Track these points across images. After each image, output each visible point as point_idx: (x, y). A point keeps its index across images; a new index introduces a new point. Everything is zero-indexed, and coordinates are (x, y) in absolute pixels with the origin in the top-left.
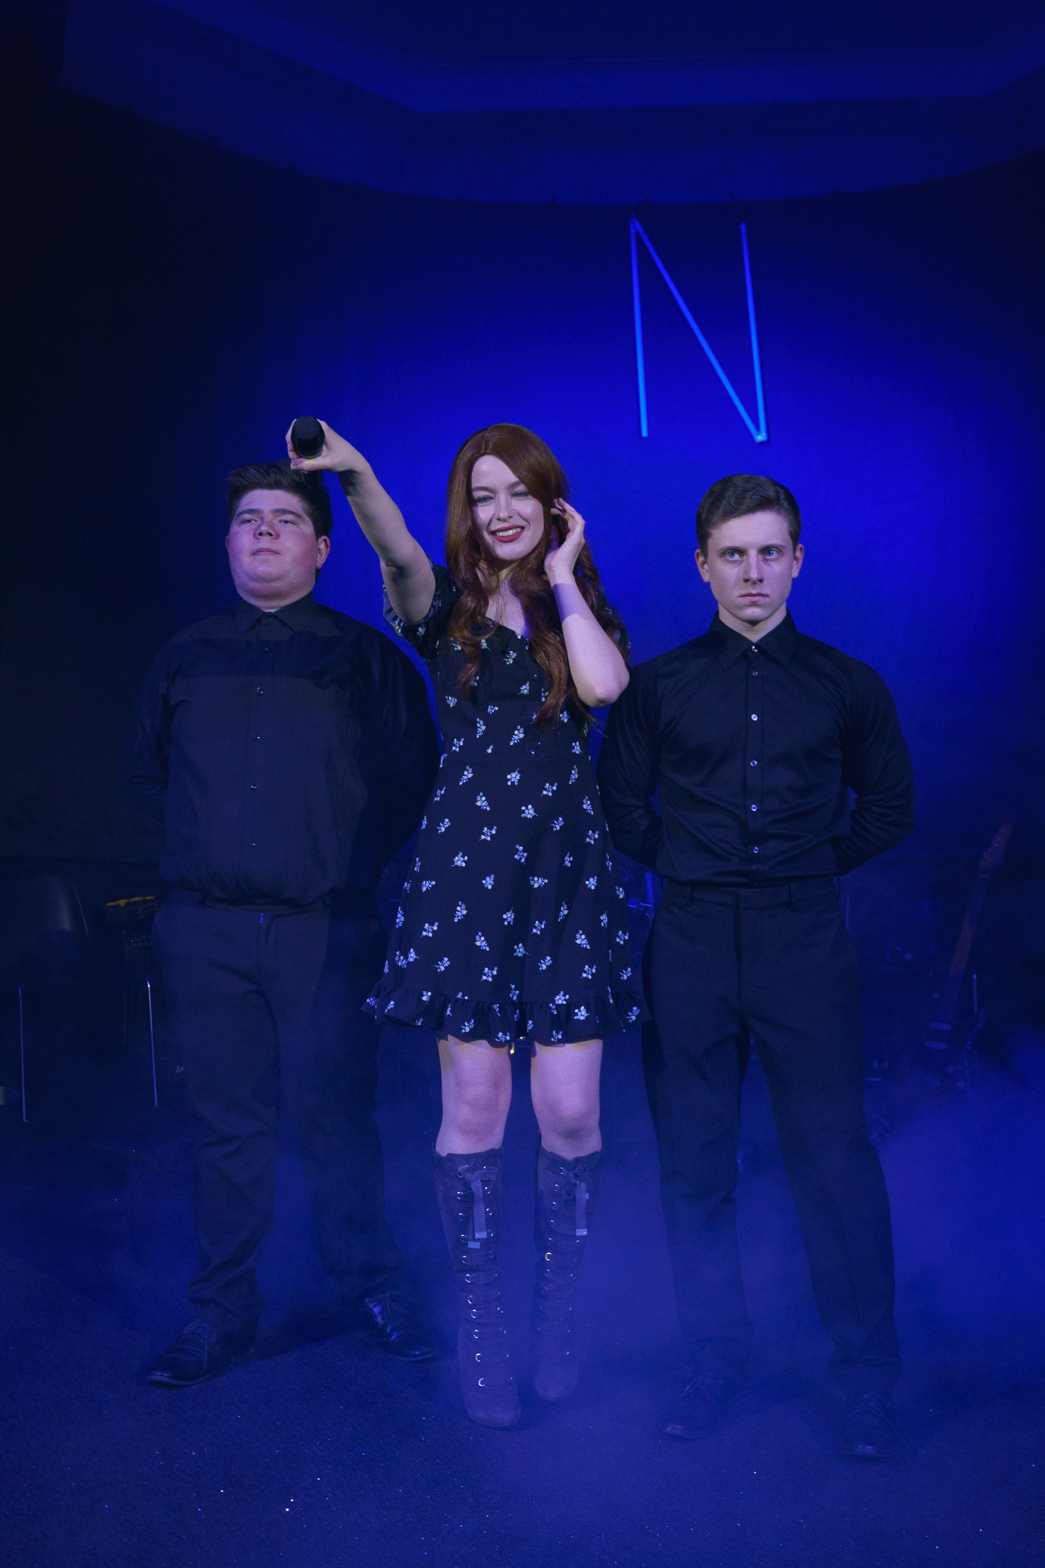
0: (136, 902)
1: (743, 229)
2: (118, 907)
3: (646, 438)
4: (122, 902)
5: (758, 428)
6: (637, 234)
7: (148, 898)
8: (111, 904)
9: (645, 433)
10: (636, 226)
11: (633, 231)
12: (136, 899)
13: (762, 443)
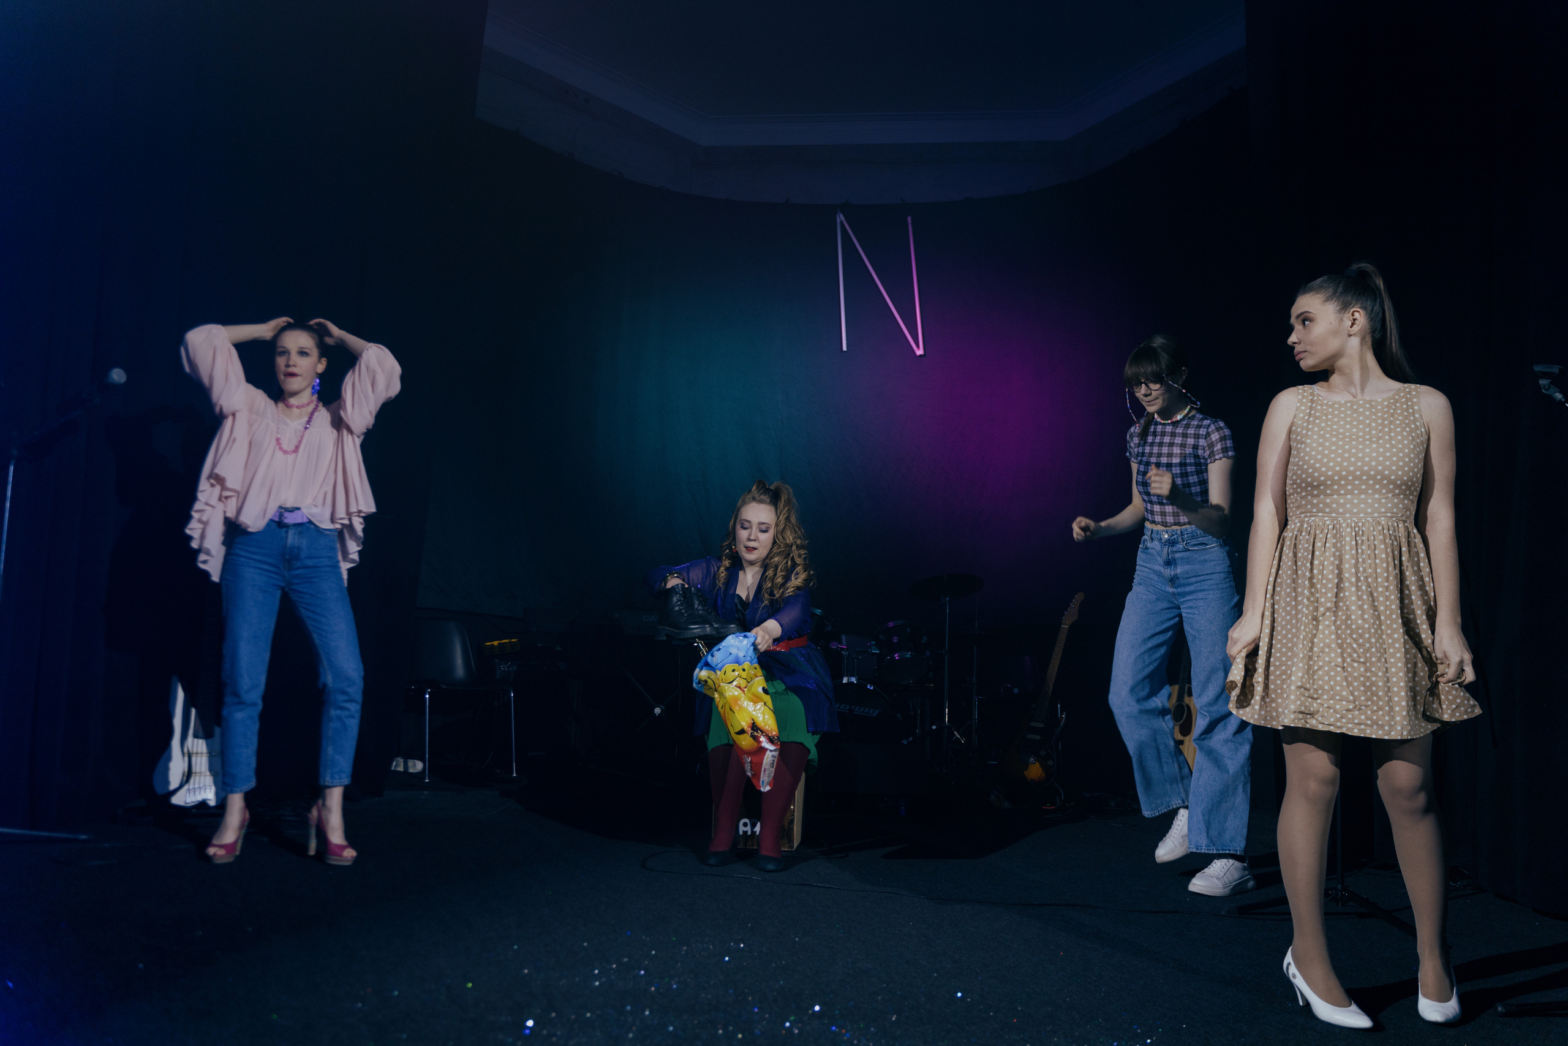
0: (505, 643)
1: (909, 219)
2: (493, 644)
3: (845, 351)
4: (496, 643)
5: (918, 347)
6: (842, 222)
7: (513, 640)
8: (489, 644)
9: (845, 349)
10: (840, 218)
11: (838, 221)
12: (505, 641)
13: (920, 356)
